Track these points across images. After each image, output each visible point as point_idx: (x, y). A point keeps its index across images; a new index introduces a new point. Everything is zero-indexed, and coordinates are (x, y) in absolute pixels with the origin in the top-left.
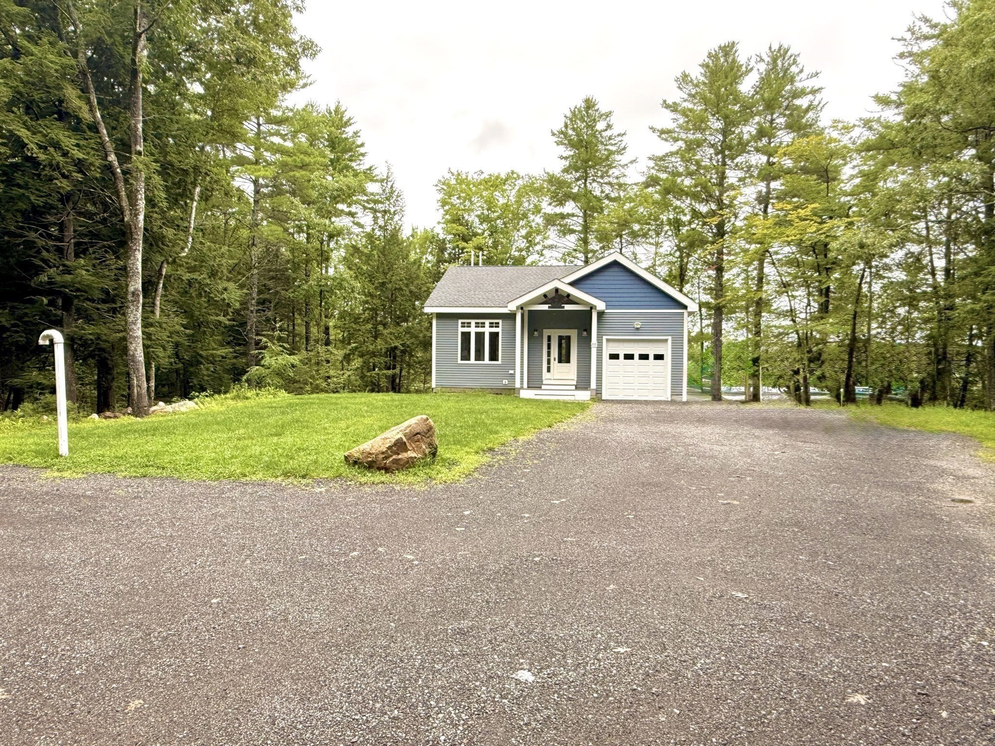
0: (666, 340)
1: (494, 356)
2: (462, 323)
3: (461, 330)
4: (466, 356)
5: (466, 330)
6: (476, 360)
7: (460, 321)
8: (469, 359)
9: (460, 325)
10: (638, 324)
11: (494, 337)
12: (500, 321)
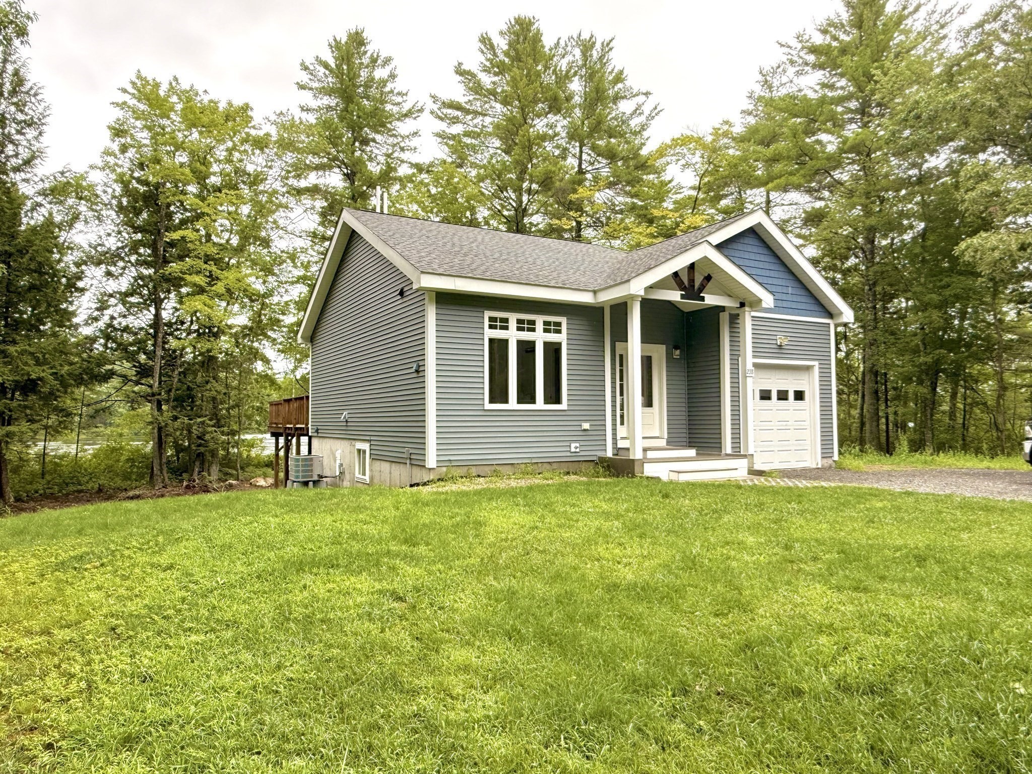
0: (808, 368)
1: (554, 396)
2: (491, 319)
3: (490, 333)
4: (499, 393)
5: (498, 334)
6: (520, 401)
7: (488, 314)
8: (506, 401)
9: (487, 323)
10: (781, 339)
11: (553, 351)
12: (563, 320)
